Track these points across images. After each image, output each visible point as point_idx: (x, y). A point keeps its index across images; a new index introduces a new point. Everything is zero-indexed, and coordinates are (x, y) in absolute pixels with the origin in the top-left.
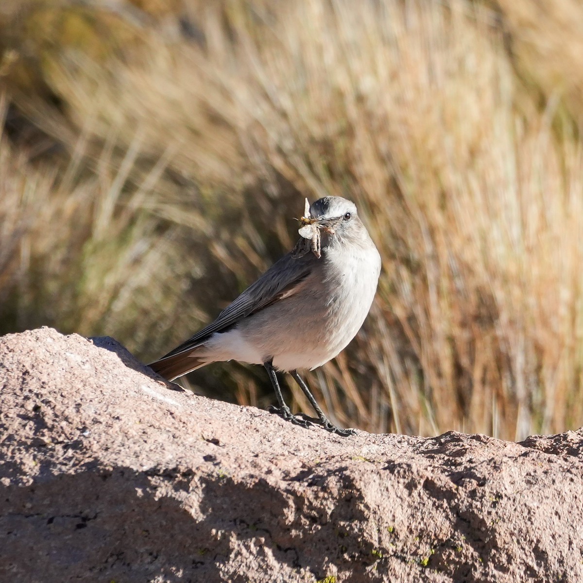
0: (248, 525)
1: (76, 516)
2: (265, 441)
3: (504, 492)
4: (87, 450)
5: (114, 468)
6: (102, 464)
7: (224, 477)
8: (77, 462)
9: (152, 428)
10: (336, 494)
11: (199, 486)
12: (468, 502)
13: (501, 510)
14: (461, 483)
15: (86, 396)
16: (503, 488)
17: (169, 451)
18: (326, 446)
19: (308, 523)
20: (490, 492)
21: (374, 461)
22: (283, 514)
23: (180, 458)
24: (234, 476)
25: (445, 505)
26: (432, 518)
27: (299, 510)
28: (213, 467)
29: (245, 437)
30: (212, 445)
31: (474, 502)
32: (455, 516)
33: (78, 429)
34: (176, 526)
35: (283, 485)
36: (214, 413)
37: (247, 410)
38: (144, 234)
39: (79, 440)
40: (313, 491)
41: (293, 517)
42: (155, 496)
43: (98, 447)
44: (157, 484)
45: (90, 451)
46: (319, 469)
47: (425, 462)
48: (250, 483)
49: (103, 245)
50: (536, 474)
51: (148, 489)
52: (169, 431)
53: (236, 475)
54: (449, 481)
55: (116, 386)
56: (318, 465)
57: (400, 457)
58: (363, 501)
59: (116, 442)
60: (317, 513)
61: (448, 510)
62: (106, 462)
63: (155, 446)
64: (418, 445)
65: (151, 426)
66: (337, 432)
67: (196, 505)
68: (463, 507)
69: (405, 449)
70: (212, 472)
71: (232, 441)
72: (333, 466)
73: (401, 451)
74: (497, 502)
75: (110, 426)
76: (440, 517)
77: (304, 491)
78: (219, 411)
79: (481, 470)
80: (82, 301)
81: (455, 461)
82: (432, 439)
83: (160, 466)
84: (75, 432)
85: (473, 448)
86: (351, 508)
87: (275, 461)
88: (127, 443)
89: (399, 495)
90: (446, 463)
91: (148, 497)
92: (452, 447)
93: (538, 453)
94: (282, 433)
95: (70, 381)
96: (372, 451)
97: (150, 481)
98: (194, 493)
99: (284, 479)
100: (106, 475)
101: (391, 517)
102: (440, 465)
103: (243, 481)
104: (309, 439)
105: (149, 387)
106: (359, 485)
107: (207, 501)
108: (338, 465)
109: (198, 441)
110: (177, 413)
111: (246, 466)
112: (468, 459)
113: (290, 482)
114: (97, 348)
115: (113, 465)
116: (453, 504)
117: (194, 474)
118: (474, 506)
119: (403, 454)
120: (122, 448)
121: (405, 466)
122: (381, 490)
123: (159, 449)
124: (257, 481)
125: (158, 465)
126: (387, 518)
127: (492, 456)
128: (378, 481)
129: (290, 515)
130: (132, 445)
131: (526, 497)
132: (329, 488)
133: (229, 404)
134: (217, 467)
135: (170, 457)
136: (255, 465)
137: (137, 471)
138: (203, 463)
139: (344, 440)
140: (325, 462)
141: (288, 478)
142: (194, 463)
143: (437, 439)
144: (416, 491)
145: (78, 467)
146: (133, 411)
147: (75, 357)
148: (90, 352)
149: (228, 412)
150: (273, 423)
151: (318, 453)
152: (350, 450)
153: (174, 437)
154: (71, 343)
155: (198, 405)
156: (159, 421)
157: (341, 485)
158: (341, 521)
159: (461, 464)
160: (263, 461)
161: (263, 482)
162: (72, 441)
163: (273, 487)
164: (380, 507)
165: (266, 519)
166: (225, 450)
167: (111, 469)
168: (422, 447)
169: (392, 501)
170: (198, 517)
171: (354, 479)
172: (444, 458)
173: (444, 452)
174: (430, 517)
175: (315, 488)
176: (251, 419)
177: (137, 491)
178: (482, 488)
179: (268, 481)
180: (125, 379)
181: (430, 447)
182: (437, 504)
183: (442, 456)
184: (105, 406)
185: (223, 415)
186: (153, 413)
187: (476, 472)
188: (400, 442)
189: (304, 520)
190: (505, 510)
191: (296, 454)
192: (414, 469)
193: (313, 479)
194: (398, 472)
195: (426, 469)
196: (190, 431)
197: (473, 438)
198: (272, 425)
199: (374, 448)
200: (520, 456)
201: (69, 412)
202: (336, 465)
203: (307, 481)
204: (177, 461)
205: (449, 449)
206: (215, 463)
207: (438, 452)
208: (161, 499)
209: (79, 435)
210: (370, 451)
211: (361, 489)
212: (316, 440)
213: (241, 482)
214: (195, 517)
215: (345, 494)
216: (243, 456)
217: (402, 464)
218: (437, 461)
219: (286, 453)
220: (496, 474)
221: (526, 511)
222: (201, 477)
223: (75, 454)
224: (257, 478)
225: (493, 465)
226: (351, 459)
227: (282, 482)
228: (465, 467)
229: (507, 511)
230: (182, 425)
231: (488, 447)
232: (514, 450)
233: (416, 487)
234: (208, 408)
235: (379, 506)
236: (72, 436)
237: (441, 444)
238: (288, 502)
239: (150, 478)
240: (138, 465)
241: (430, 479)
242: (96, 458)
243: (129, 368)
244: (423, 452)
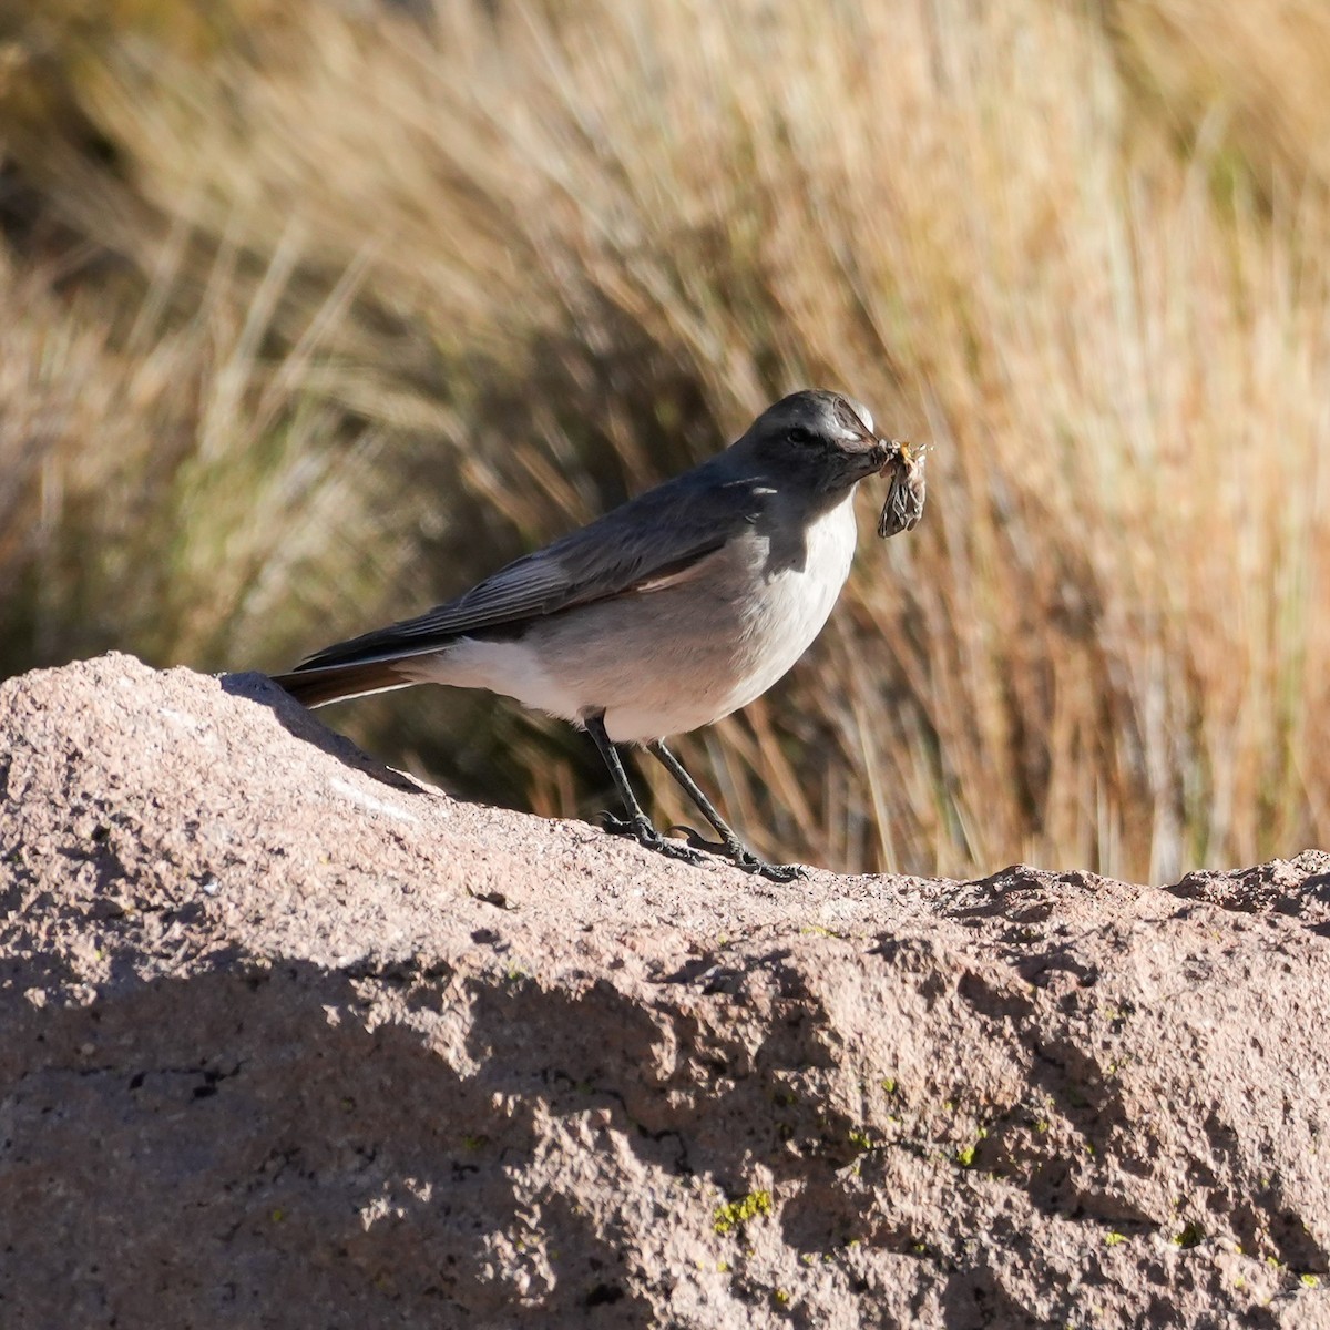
0: (573, 1083)
1: (192, 1071)
2: (605, 895)
3: (1139, 997)
4: (214, 922)
5: (274, 962)
6: (247, 953)
7: (519, 976)
8: (193, 951)
9: (356, 872)
10: (766, 1010)
11: (464, 998)
12: (1059, 1021)
13: (1133, 1037)
14: (1042, 980)
15: (209, 805)
16: (1135, 990)
17: (394, 922)
18: (742, 904)
19: (706, 1075)
20: (1108, 1000)
21: (848, 936)
22: (651, 1057)
23: (419, 937)
24: (540, 975)
25: (1009, 1029)
26: (980, 1058)
27: (685, 1047)
28: (493, 955)
29: (563, 888)
30: (489, 907)
31: (1072, 1021)
32: (1030, 1052)
33: (193, 877)
34: (415, 1089)
35: (650, 992)
36: (492, 836)
37: (565, 828)
38: (313, 442)
39: (196, 901)
40: (715, 1004)
41: (673, 1063)
42: (367, 1023)
43: (238, 916)
44: (372, 997)
45: (220, 926)
46: (728, 955)
47: (962, 935)
48: (577, 990)
49: (222, 469)
50: (1208, 957)
51: (351, 1008)
52: (394, 878)
53: (544, 973)
54: (1017, 976)
55: (274, 780)
56: (726, 947)
57: (906, 925)
58: (827, 1025)
59: (278, 904)
60: (726, 1053)
61: (1015, 1041)
62: (256, 949)
63: (363, 911)
64: (943, 898)
65: (353, 868)
66: (764, 873)
67: (458, 1040)
68: (1048, 1034)
69: (915, 908)
70: (492, 968)
71: (535, 897)
72: (760, 947)
73: (907, 911)
74: (1123, 1021)
75: (262, 870)
76: (997, 1057)
77: (696, 1005)
78: (502, 831)
79: (1087, 951)
80: (179, 594)
81: (1028, 931)
82: (975, 884)
83: (377, 956)
84: (186, 885)
85: (1066, 901)
86: (799, 1041)
87: (629, 940)
88: (301, 907)
89: (905, 1011)
90: (1007, 938)
91: (352, 1024)
92: (1020, 902)
93: (1211, 910)
94: (642, 877)
95: (171, 771)
96: (843, 915)
97: (355, 989)
98: (453, 1014)
99: (651, 979)
100: (257, 979)
101: (889, 1059)
102: (995, 940)
103: (562, 985)
104: (703, 890)
105: (347, 782)
106: (817, 988)
107: (482, 1032)
108: (769, 945)
109: (458, 900)
110: (410, 838)
111: (566, 953)
112: (1056, 926)
113: (665, 986)
114: (230, 697)
115: (272, 956)
116: (1026, 1026)
117: (453, 972)
118: (1071, 1030)
119: (912, 919)
120: (291, 918)
121: (917, 945)
122: (865, 999)
123: (373, 917)
124: (591, 985)
125: (372, 953)
126: (881, 1060)
127: (1109, 919)
128: (858, 980)
129: (666, 1059)
130: (312, 911)
131: (1186, 1008)
132: (751, 999)
133: (525, 815)
134: (503, 956)
135: (399, 935)
136: (586, 950)
137: (327, 968)
138: (470, 948)
139: (781, 890)
140: (742, 941)
141: (659, 976)
142: (452, 947)
143: (986, 884)
144: (942, 1000)
145: (194, 961)
146: (313, 835)
147: (182, 718)
148: (216, 708)
149: (522, 834)
150: (623, 855)
151: (724, 920)
152: (794, 912)
153: (405, 890)
154: (172, 687)
155: (455, 820)
156: (370, 857)
157: (776, 990)
158: (779, 1068)
159: (1040, 938)
160: (603, 941)
161: (604, 987)
162: (181, 904)
163: (626, 998)
164: (864, 1038)
165: (613, 1069)
166: (518, 919)
167: (268, 965)
168: (952, 902)
169: (890, 1022)
170: (461, 1068)
171: (806, 974)
172: (1002, 926)
173: (1001, 913)
174: (976, 1057)
175: (719, 998)
176: (574, 849)
177: (326, 1013)
178: (1089, 990)
179: (616, 984)
180: (293, 765)
181: (971, 902)
182: (989, 1028)
183: (999, 920)
184: (252, 826)
185: (512, 840)
186: (356, 839)
187: (1076, 956)
188: (903, 892)
189: (696, 1070)
190: (1140, 1039)
191: (674, 922)
192: (938, 952)
193: (715, 977)
194: (904, 959)
195: (964, 951)
196: (439, 878)
197: (1065, 879)
198: (620, 859)
199: (848, 906)
200: (1170, 917)
201: (171, 840)
202: (765, 947)
203: (701, 983)
204: (414, 943)
205: (1014, 905)
206: (498, 946)
207: (988, 911)
208: (378, 1029)
209: (195, 889)
210: (838, 913)
211: (821, 996)
212: (716, 893)
213: (557, 988)
214: (456, 1068)
215: (787, 1008)
216: (560, 930)
217: (911, 940)
218: (988, 933)
219: (654, 922)
220: (1119, 959)
221: (1188, 1039)
222: (467, 981)
223: (188, 933)
224: (590, 978)
225: (1113, 939)
226: (797, 931)
227: (647, 985)
228: (1051, 945)
229: (1146, 1039)
230: (421, 864)
231: (1098, 898)
232: (1156, 904)
233: (942, 990)
234: (479, 826)
235: (861, 1035)
236: (181, 894)
237: (994, 894)
238: (660, 1030)
239: (354, 983)
240: (328, 954)
241: (973, 972)
242: (234, 942)
243: (301, 741)
244: (956, 914)
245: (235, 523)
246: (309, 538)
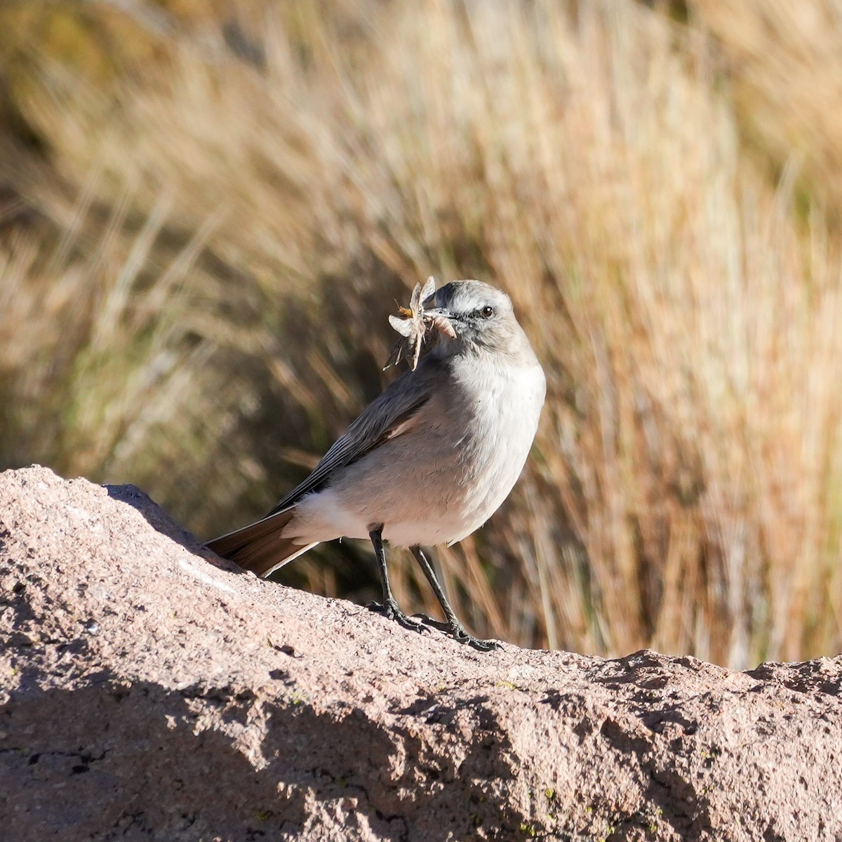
0: (334, 779)
1: (73, 754)
2: (362, 652)
3: (725, 744)
4: (93, 654)
5: (133, 683)
6: (115, 676)
7: (301, 703)
8: (78, 672)
9: (193, 625)
10: (468, 737)
11: (262, 716)
12: (668, 757)
13: (719, 771)
14: (659, 728)
15: (95, 573)
16: (722, 739)
17: (217, 661)
18: (455, 664)
19: (425, 779)
20: (703, 744)
21: (527, 690)
22: (388, 764)
23: (234, 673)
24: (315, 703)
25: (634, 760)
26: (613, 779)
27: (411, 759)
28: (284, 688)
29: (334, 645)
30: (282, 655)
31: (678, 758)
32: (647, 777)
33: (81, 622)
34: (225, 776)
35: (390, 720)
36: (287, 607)
37: (337, 604)
38: (169, 345)
39: (82, 638)
40: (434, 730)
41: (403, 769)
42: (195, 729)
43: (111, 651)
44: (199, 711)
45: (97, 656)
46: (445, 698)
47: (606, 694)
48: (340, 714)
49: (105, 359)
50: (774, 719)
51: (184, 718)
52: (218, 631)
53: (318, 702)
54: (642, 724)
55: (141, 559)
56: (444, 692)
57: (568, 685)
58: (510, 750)
59: (138, 644)
60: (440, 764)
61: (638, 769)
62: (122, 673)
63: (197, 652)
64: (593, 669)
65: (191, 622)
66: (472, 644)
67: (256, 744)
68: (660, 765)
69: (573, 675)
70: (282, 696)
71: (314, 650)
72: (466, 694)
73: (567, 677)
74: (713, 760)
75: (130, 620)
76: (624, 779)
77: (421, 730)
78: (294, 604)
79: (691, 710)
80: (70, 442)
81: (651, 694)
82: (615, 661)
83: (204, 684)
84: (76, 627)
85: (678, 676)
86: (490, 759)
87: (377, 683)
88: (154, 646)
89: (564, 743)
90: (637, 697)
91: (184, 729)
92: (646, 675)
93: (777, 688)
94: (388, 641)
95: (71, 549)
96: (524, 676)
97: (188, 705)
98: (254, 726)
99: (391, 711)
100: (121, 694)
101: (551, 776)
102: (628, 700)
103: (329, 711)
104: (429, 653)
105: (190, 563)
106: (504, 724)
107: (273, 740)
108: (473, 693)
109: (262, 649)
110: (231, 605)
111: (334, 689)
112: (670, 692)
113: (400, 716)
114: (114, 501)
115: (132, 679)
116: (646, 759)
117: (256, 697)
118: (677, 763)
119: (572, 682)
120: (147, 654)
121: (575, 699)
122: (537, 734)
123: (203, 657)
124: (350, 712)
125: (201, 681)
126: (545, 776)
127: (706, 690)
128: (533, 720)
129: (398, 767)
130: (162, 650)
131: (757, 753)
132: (458, 728)
133: (310, 594)
134: (291, 689)
135: (220, 670)
136: (348, 688)
137: (169, 689)
138: (268, 682)
139: (483, 656)
140: (454, 688)
141: (397, 709)
142: (256, 681)
143: (623, 661)
144: (590, 738)
145: (78, 680)
146: (165, 598)
147: (80, 513)
148: (103, 507)
149: (307, 606)
150: (376, 625)
151: (443, 674)
152: (492, 672)
153: (226, 640)
154: (74, 491)
155: (263, 594)
156: (204, 615)
157: (476, 724)
158: (475, 778)
159: (659, 700)
160: (360, 683)
161: (358, 714)
162: (71, 640)
163: (373, 722)
164: (535, 760)
165: (361, 771)
166: (302, 664)
167: (129, 685)
168: (599, 672)
169: (553, 751)
170: (258, 763)
171: (497, 714)
172: (633, 690)
173: (633, 681)
174: (611, 778)
175: (437, 727)
176: (343, 619)
177: (167, 720)
178: (691, 737)
179: (367, 713)
180: (154, 550)
181: (612, 673)
182: (621, 759)
183: (631, 686)
184: (124, 589)
185: (300, 611)
186: (195, 603)
187: (683, 713)
188: (566, 663)
189: (418, 774)
190: (724, 772)
191: (409, 674)
192: (589, 705)
193: (435, 712)
194: (565, 708)
195: (606, 705)
196: (249, 633)
197: (678, 661)
198: (374, 628)
199: (528, 670)
200: (749, 691)
201: (68, 596)
202: (470, 694)
203: (425, 715)
204: (230, 676)
205: (641, 677)
206: (287, 682)
207: (624, 680)
208: (203, 734)
209: (82, 631)
210: (521, 674)
211: (507, 730)
212: (440, 655)
213: (326, 712)
214: (254, 763)
215: (483, 737)
216: (330, 673)
217: (571, 695)
218: (623, 694)
219: (395, 672)
220: (713, 717)
221: (756, 775)
222: (265, 703)
223: (75, 660)
224: (349, 707)
225: (709, 703)
226: (493, 684)
227: (388, 714)
228: (666, 705)
229: (728, 773)
230: (238, 622)
231: (699, 676)
232: (739, 683)
233: (590, 731)
234: (279, 600)
235: (533, 758)
236: (72, 633)
237: (628, 669)
238: (395, 746)
239: (187, 701)
240: (171, 680)
241: (612, 719)
242: (106, 667)
243: (160, 534)
244: (601, 680)
245: (113, 396)
246: (163, 409)
